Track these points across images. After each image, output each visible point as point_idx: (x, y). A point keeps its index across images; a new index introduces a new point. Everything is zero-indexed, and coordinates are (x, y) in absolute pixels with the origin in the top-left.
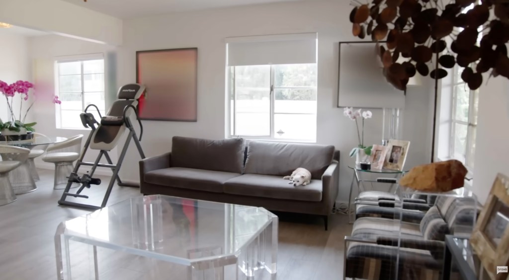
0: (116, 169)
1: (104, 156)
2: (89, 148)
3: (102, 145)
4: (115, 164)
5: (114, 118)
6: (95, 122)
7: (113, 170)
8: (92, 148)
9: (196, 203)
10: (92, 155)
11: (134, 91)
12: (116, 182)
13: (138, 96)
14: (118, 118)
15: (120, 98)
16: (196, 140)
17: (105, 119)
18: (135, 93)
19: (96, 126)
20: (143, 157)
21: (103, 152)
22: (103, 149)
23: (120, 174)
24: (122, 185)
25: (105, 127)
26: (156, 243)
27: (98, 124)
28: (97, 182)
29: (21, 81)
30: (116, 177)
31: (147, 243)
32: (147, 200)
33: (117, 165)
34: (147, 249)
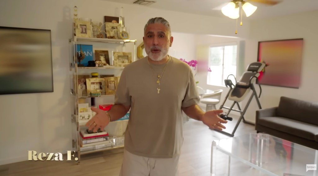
0: (243, 114)
1: (236, 104)
2: (228, 99)
3: (235, 98)
4: (242, 111)
5: (244, 84)
6: (232, 84)
7: (241, 114)
8: (230, 99)
9: (293, 145)
10: (229, 103)
11: (258, 67)
12: (242, 120)
13: (260, 70)
14: (246, 84)
15: (249, 70)
16: (298, 100)
17: (239, 84)
18: (258, 68)
19: (233, 87)
20: (260, 108)
21: (235, 102)
22: (236, 101)
23: (245, 116)
24: (245, 122)
25: (238, 88)
26: (263, 163)
27: (234, 85)
28: (230, 119)
29: (193, 61)
30: (242, 117)
31: (257, 162)
32: (260, 137)
33: (244, 111)
34: (257, 165)
